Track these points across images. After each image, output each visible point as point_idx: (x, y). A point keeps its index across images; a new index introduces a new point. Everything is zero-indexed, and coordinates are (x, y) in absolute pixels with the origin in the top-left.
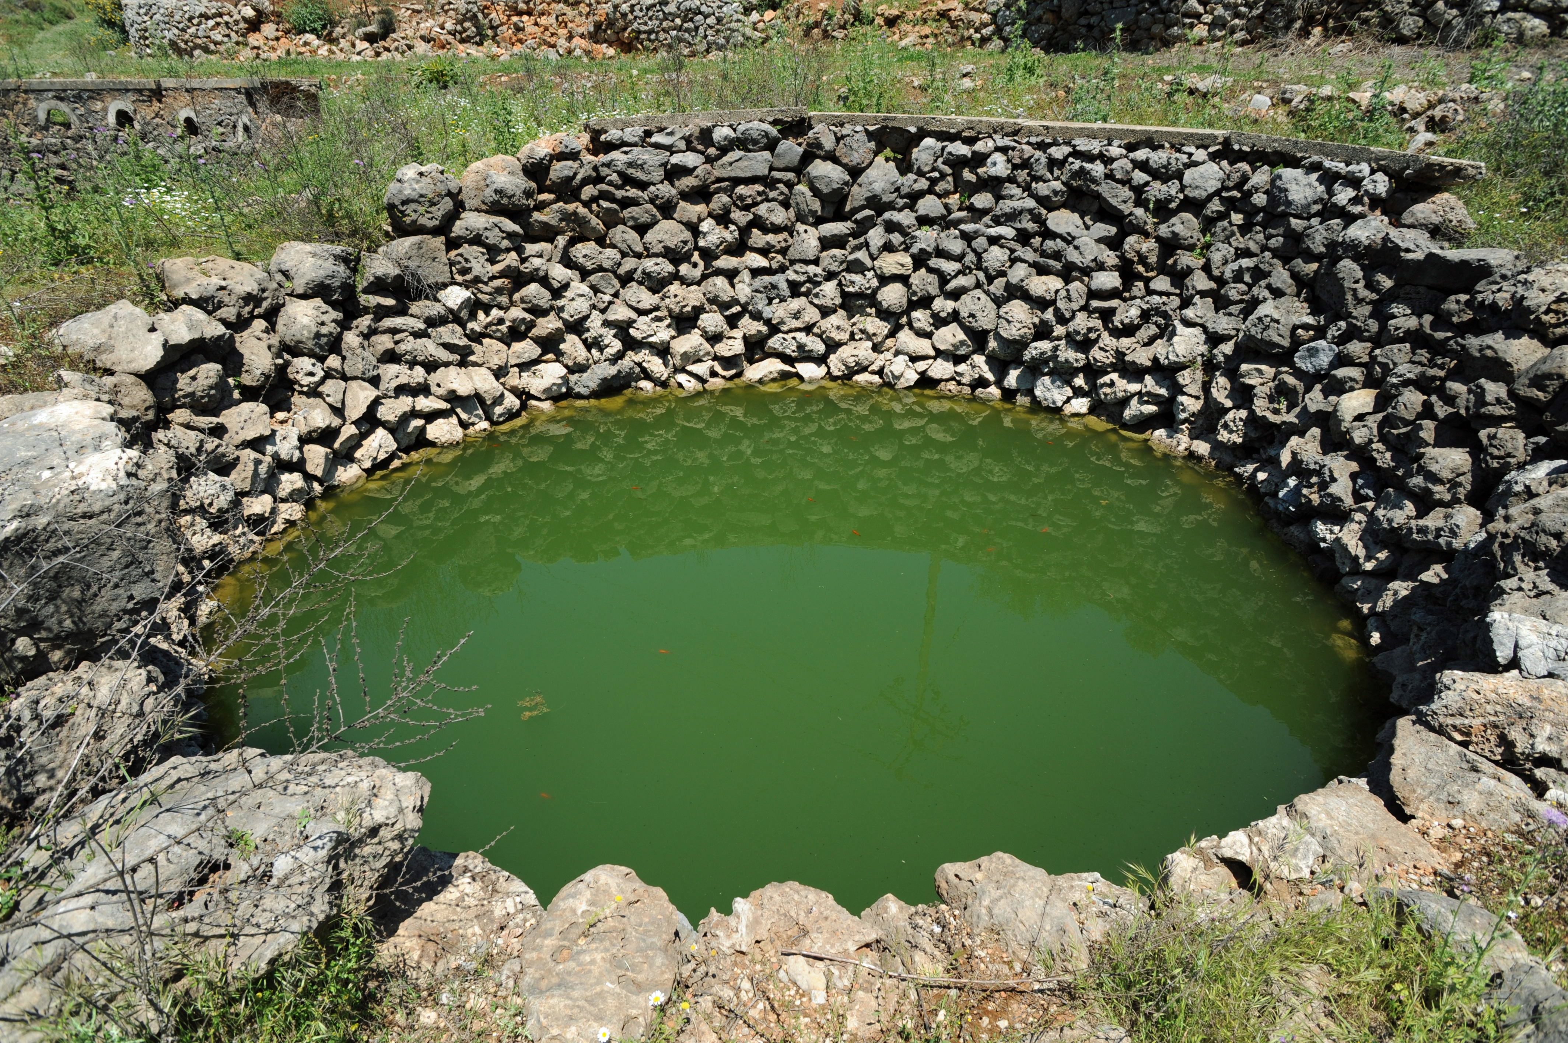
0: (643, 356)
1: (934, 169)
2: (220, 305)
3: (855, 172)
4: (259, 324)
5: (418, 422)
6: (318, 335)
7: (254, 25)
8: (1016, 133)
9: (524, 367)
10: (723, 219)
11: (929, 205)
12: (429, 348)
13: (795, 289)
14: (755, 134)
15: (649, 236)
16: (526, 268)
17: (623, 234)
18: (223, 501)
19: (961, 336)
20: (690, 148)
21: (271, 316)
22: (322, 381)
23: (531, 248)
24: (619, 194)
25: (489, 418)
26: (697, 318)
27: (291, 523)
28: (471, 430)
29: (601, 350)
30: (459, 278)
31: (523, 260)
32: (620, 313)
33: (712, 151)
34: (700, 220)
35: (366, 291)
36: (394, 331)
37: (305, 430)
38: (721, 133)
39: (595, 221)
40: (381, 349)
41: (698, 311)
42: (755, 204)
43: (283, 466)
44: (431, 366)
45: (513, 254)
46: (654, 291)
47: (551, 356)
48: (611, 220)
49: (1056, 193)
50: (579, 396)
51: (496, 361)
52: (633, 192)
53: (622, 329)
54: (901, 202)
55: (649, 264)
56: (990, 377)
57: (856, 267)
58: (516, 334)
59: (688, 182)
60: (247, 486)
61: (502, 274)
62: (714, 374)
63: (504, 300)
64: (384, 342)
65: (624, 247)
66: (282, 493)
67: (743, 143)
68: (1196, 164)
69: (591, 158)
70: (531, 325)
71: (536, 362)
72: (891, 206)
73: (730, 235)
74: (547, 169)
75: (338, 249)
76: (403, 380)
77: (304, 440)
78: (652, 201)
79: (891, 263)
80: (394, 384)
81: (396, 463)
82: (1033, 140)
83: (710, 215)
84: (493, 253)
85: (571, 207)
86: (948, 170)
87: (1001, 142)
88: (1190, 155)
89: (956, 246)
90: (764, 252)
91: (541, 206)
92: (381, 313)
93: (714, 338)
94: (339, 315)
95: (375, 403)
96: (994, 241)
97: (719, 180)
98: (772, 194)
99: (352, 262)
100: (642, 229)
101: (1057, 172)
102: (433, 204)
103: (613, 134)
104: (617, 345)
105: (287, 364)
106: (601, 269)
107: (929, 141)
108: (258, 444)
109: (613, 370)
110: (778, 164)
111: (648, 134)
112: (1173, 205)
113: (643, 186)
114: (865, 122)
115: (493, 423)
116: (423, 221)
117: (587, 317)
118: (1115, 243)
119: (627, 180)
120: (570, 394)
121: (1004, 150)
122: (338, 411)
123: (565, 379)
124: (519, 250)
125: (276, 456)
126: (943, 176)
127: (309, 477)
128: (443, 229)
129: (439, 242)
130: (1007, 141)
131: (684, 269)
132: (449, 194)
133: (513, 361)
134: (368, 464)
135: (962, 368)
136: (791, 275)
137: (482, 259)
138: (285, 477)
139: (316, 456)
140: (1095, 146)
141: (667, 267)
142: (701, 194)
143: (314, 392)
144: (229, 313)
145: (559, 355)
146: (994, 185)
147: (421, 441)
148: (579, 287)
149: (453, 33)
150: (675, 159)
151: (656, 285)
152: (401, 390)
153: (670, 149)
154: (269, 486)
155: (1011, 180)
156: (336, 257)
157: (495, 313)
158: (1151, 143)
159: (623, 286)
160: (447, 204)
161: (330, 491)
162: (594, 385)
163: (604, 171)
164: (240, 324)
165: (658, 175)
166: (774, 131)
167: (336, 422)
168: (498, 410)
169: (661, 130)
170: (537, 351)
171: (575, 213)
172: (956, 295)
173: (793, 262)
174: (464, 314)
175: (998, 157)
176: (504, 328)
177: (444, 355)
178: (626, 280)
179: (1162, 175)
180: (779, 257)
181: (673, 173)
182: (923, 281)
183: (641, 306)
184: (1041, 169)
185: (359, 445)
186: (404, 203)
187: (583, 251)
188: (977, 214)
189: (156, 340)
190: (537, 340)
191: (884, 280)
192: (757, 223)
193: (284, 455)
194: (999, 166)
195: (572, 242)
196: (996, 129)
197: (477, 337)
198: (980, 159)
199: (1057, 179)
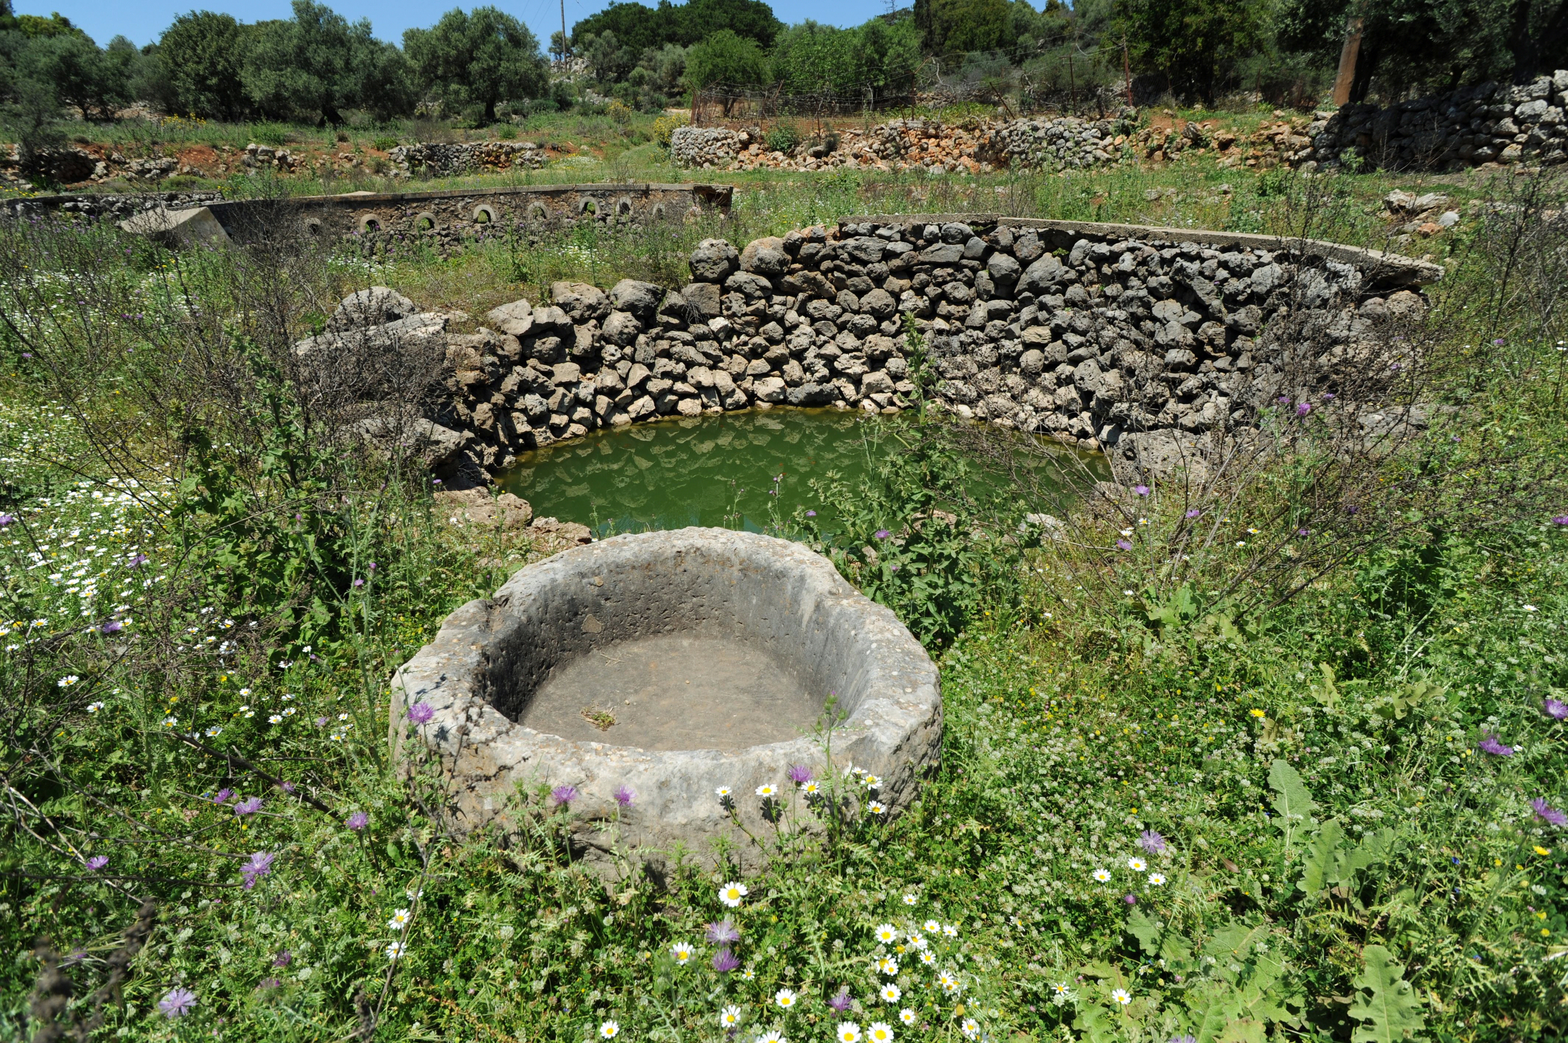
0: (841, 382)
1: (1083, 264)
2: (573, 308)
3: (1025, 263)
4: (593, 322)
5: (674, 398)
6: (621, 333)
7: (745, 145)
8: (1145, 237)
9: (758, 377)
10: (919, 291)
11: (1075, 291)
12: (691, 353)
13: (965, 348)
14: (953, 232)
15: (865, 299)
16: (769, 311)
17: (847, 297)
18: (538, 410)
19: (1074, 394)
20: (903, 239)
21: (601, 319)
22: (619, 360)
23: (777, 299)
24: (847, 268)
25: (722, 404)
26: (886, 360)
27: (575, 436)
28: (709, 411)
29: (812, 374)
30: (725, 312)
31: (771, 306)
32: (830, 349)
33: (921, 242)
34: (902, 290)
35: (662, 313)
36: (673, 339)
37: (599, 385)
38: (931, 229)
39: (828, 285)
40: (660, 348)
41: (887, 355)
42: (945, 282)
43: (578, 402)
44: (690, 364)
45: (763, 301)
46: (859, 337)
47: (777, 373)
48: (840, 285)
49: (1162, 285)
50: (791, 403)
51: (736, 369)
52: (856, 267)
53: (830, 360)
54: (1054, 288)
55: (857, 319)
56: (1090, 429)
57: (1010, 335)
58: (755, 354)
59: (896, 263)
60: (555, 407)
61: (753, 313)
62: (891, 403)
63: (751, 330)
64: (664, 344)
65: (845, 305)
66: (576, 416)
67: (946, 238)
68: (1263, 265)
69: (833, 242)
70: (766, 349)
71: (767, 375)
72: (1046, 291)
73: (922, 303)
74: (800, 247)
75: (651, 286)
76: (668, 369)
77: (597, 392)
78: (868, 274)
79: (1032, 334)
80: (662, 370)
81: (652, 419)
82: (1157, 243)
83: (911, 288)
84: (749, 299)
85: (812, 274)
86: (1091, 264)
87: (1131, 243)
88: (1259, 257)
89: (1082, 323)
90: (947, 318)
91: (792, 272)
92: (668, 327)
93: (896, 377)
94: (638, 324)
95: (647, 379)
96: (1111, 321)
97: (923, 263)
98: (959, 276)
99: (658, 295)
100: (860, 293)
101: (1166, 269)
102: (715, 264)
103: (851, 227)
104: (825, 372)
105: (602, 347)
106: (825, 318)
107: (1082, 242)
108: (568, 385)
109: (817, 389)
110: (968, 254)
111: (876, 228)
112: (1240, 298)
113: (864, 263)
114: (1038, 225)
115: (725, 409)
116: (707, 274)
117: (806, 350)
118: (1194, 327)
119: (854, 259)
120: (785, 401)
121: (1132, 250)
122: (624, 380)
123: (782, 388)
124: (768, 299)
125: (576, 396)
126: (1088, 269)
127: (595, 414)
128: (720, 280)
129: (716, 288)
130: (1138, 244)
131: (885, 325)
132: (728, 258)
133: (749, 372)
134: (633, 415)
135: (1074, 421)
136: (962, 337)
137: (741, 302)
138: (580, 409)
139: (603, 402)
140: (1193, 249)
141: (872, 321)
142: (906, 272)
143: (612, 366)
144: (576, 313)
145: (782, 374)
146: (1122, 277)
147: (673, 410)
148: (806, 328)
149: (877, 152)
150: (890, 246)
151: (861, 333)
152: (666, 375)
153: (889, 239)
154: (568, 410)
155: (1134, 273)
156: (648, 290)
157: (743, 338)
158: (1236, 246)
159: (840, 332)
160: (725, 264)
161: (607, 425)
162: (801, 396)
163: (840, 251)
164: (582, 321)
165: (878, 256)
166: (968, 229)
167: (620, 385)
168: (729, 401)
169: (885, 225)
170: (769, 368)
171: (814, 279)
172: (1075, 361)
173: (968, 328)
174: (721, 335)
175: (1128, 256)
176: (746, 348)
177: (701, 359)
178: (841, 328)
179: (1238, 272)
180: (958, 324)
181: (887, 255)
182: (1056, 349)
183: (845, 346)
184: (1154, 266)
185: (631, 403)
186: (698, 262)
187: (817, 306)
188: (1108, 300)
189: (530, 319)
190: (768, 360)
191: (1028, 346)
192: (943, 296)
193: (581, 396)
194: (1127, 263)
195: (810, 298)
196: (1131, 234)
197: (730, 353)
198: (1114, 257)
199: (1166, 274)
